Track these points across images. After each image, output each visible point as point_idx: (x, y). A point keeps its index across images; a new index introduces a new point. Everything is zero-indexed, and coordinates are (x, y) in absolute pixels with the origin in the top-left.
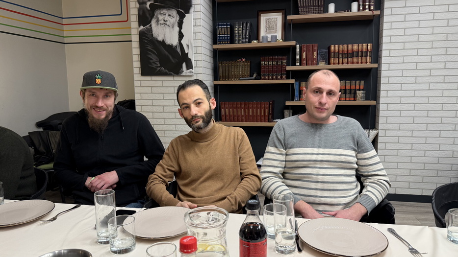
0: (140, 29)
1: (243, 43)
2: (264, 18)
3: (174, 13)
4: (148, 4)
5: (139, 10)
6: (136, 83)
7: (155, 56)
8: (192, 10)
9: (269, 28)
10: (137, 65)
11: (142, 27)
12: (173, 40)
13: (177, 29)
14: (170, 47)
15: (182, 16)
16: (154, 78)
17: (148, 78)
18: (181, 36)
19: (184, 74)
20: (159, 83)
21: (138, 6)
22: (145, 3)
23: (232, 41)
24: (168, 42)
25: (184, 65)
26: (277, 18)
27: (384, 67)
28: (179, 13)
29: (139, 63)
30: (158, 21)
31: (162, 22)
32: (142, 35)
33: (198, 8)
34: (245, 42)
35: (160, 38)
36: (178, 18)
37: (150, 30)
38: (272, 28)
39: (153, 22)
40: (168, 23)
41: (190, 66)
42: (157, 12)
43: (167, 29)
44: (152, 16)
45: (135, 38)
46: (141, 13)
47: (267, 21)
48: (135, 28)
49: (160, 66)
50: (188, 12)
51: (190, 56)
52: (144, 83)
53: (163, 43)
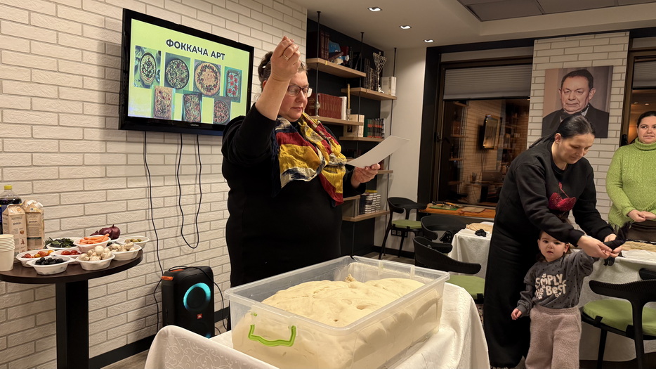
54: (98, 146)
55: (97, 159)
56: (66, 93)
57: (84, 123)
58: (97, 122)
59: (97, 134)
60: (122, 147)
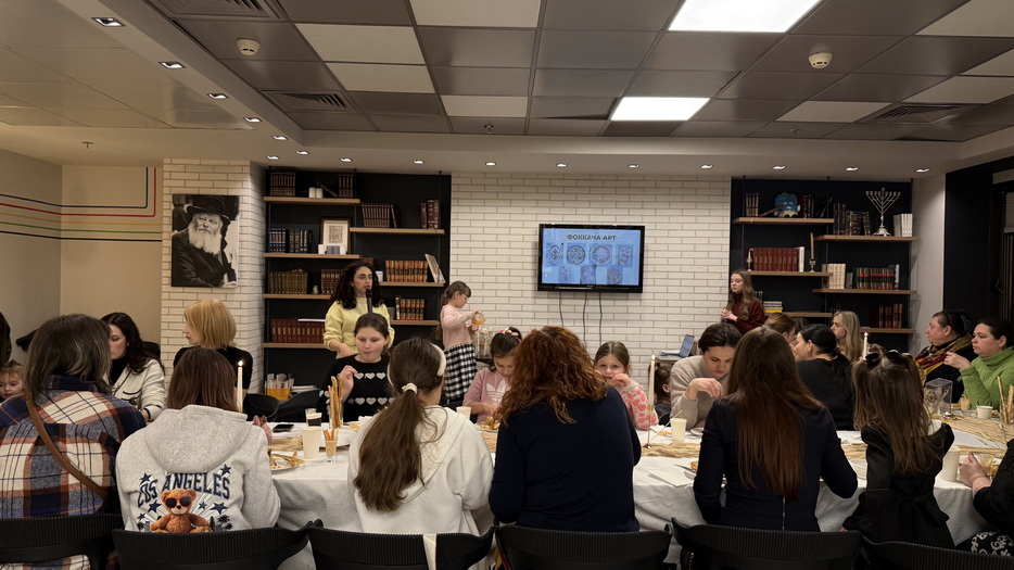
0: (173, 234)
1: (300, 252)
2: (327, 226)
3: (217, 218)
4: (186, 206)
5: (174, 212)
6: (165, 296)
7: (190, 265)
9: (334, 237)
10: (167, 273)
11: (176, 232)
12: (213, 247)
13: (219, 236)
14: (210, 256)
15: (226, 223)
17: (180, 289)
18: (224, 244)
19: (224, 286)
20: (193, 296)
21: (173, 207)
22: (182, 205)
23: (287, 251)
24: (208, 249)
25: (226, 276)
26: (343, 228)
28: (222, 219)
29: (170, 272)
30: (196, 226)
31: (202, 227)
32: (175, 240)
33: (245, 215)
34: (303, 252)
35: (198, 245)
36: (222, 225)
37: (187, 235)
38: (337, 236)
39: (191, 228)
40: (209, 229)
41: (232, 277)
42: (196, 217)
43: (208, 236)
44: (190, 220)
45: (167, 244)
46: (176, 216)
47: (331, 229)
48: (168, 233)
49: (197, 277)
50: (233, 218)
51: (233, 267)
52: (173, 296)
53: (201, 251)
54: (531, 301)
55: (530, 308)
56: (513, 273)
57: (523, 288)
58: (530, 287)
59: (530, 294)
60: (546, 301)
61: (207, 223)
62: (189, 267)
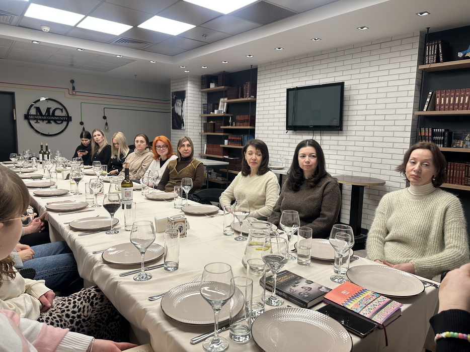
3: (180, 101)
4: (174, 97)
5: (172, 99)
8: (185, 100)
11: (173, 107)
12: (180, 114)
13: (181, 108)
14: (179, 116)
16: (176, 130)
18: (182, 111)
19: (181, 129)
20: (177, 133)
21: (172, 97)
23: (208, 113)
25: (182, 125)
27: (256, 128)
28: (182, 100)
30: (176, 105)
31: (178, 105)
32: (173, 110)
35: (177, 112)
37: (175, 108)
41: (184, 126)
42: (176, 101)
43: (179, 108)
46: (173, 101)
49: (177, 125)
51: (184, 121)
52: (173, 133)
53: (177, 114)
61: (179, 103)
62: (175, 121)
